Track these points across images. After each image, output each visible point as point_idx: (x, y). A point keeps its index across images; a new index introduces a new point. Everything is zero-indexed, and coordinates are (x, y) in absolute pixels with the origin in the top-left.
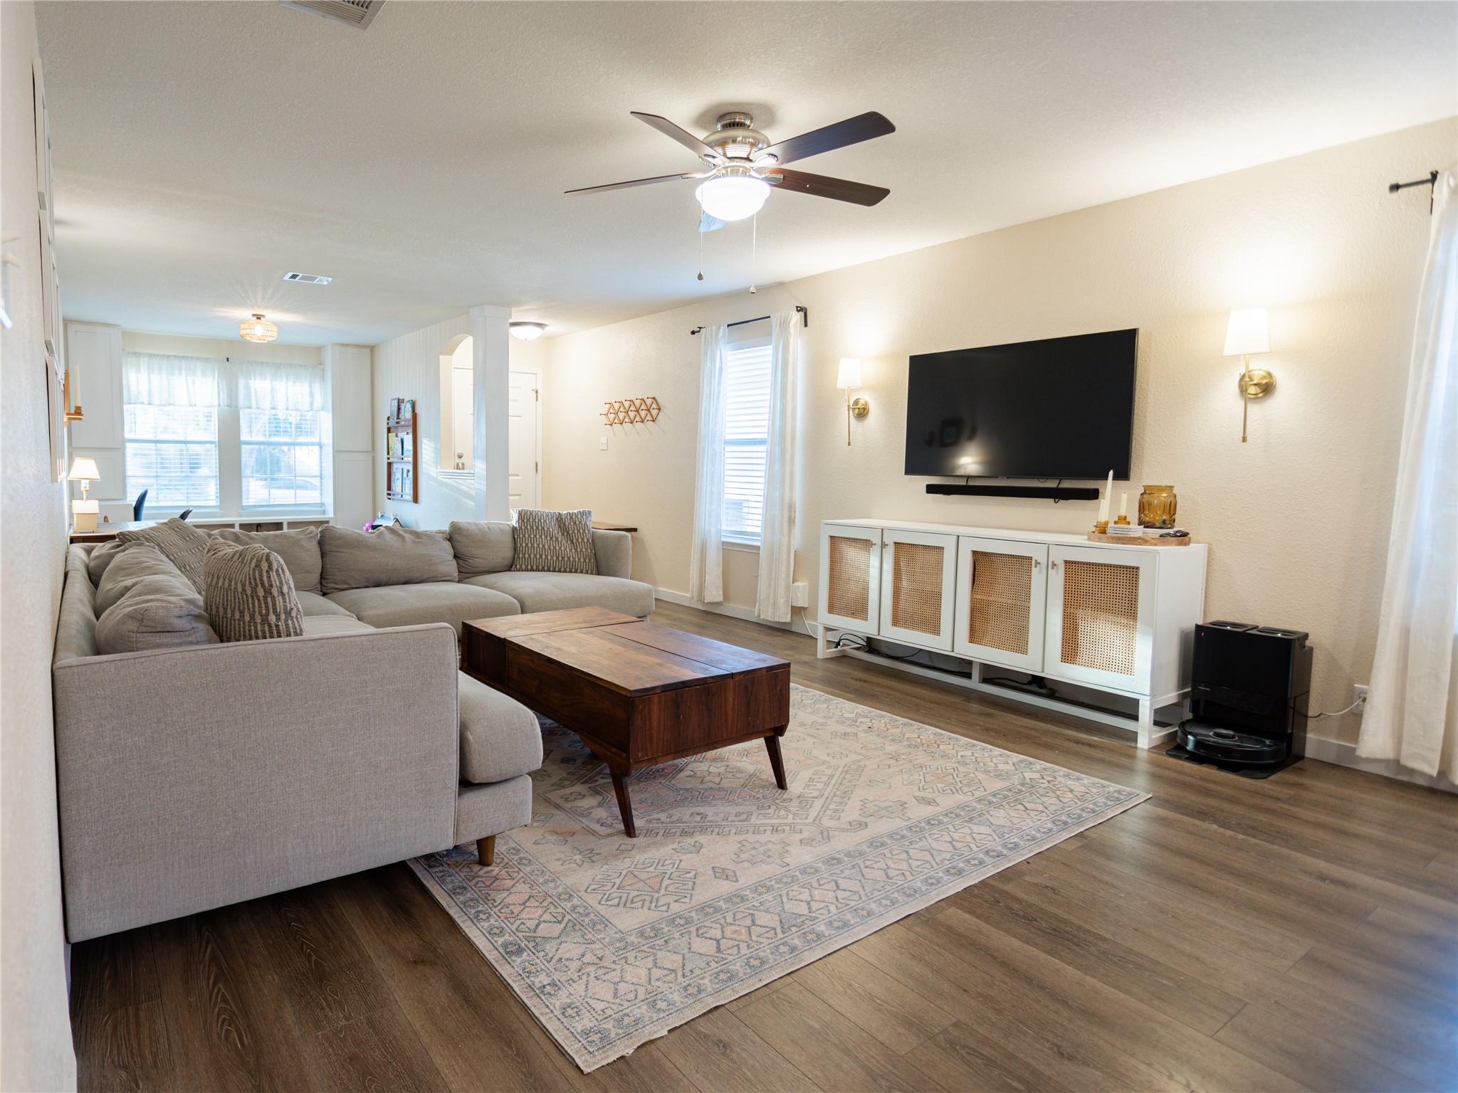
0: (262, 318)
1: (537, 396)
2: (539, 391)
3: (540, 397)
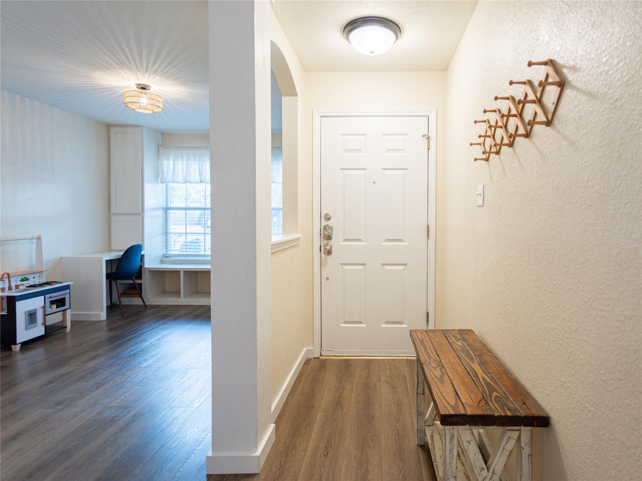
1: (429, 143)
2: (431, 138)
3: (433, 143)
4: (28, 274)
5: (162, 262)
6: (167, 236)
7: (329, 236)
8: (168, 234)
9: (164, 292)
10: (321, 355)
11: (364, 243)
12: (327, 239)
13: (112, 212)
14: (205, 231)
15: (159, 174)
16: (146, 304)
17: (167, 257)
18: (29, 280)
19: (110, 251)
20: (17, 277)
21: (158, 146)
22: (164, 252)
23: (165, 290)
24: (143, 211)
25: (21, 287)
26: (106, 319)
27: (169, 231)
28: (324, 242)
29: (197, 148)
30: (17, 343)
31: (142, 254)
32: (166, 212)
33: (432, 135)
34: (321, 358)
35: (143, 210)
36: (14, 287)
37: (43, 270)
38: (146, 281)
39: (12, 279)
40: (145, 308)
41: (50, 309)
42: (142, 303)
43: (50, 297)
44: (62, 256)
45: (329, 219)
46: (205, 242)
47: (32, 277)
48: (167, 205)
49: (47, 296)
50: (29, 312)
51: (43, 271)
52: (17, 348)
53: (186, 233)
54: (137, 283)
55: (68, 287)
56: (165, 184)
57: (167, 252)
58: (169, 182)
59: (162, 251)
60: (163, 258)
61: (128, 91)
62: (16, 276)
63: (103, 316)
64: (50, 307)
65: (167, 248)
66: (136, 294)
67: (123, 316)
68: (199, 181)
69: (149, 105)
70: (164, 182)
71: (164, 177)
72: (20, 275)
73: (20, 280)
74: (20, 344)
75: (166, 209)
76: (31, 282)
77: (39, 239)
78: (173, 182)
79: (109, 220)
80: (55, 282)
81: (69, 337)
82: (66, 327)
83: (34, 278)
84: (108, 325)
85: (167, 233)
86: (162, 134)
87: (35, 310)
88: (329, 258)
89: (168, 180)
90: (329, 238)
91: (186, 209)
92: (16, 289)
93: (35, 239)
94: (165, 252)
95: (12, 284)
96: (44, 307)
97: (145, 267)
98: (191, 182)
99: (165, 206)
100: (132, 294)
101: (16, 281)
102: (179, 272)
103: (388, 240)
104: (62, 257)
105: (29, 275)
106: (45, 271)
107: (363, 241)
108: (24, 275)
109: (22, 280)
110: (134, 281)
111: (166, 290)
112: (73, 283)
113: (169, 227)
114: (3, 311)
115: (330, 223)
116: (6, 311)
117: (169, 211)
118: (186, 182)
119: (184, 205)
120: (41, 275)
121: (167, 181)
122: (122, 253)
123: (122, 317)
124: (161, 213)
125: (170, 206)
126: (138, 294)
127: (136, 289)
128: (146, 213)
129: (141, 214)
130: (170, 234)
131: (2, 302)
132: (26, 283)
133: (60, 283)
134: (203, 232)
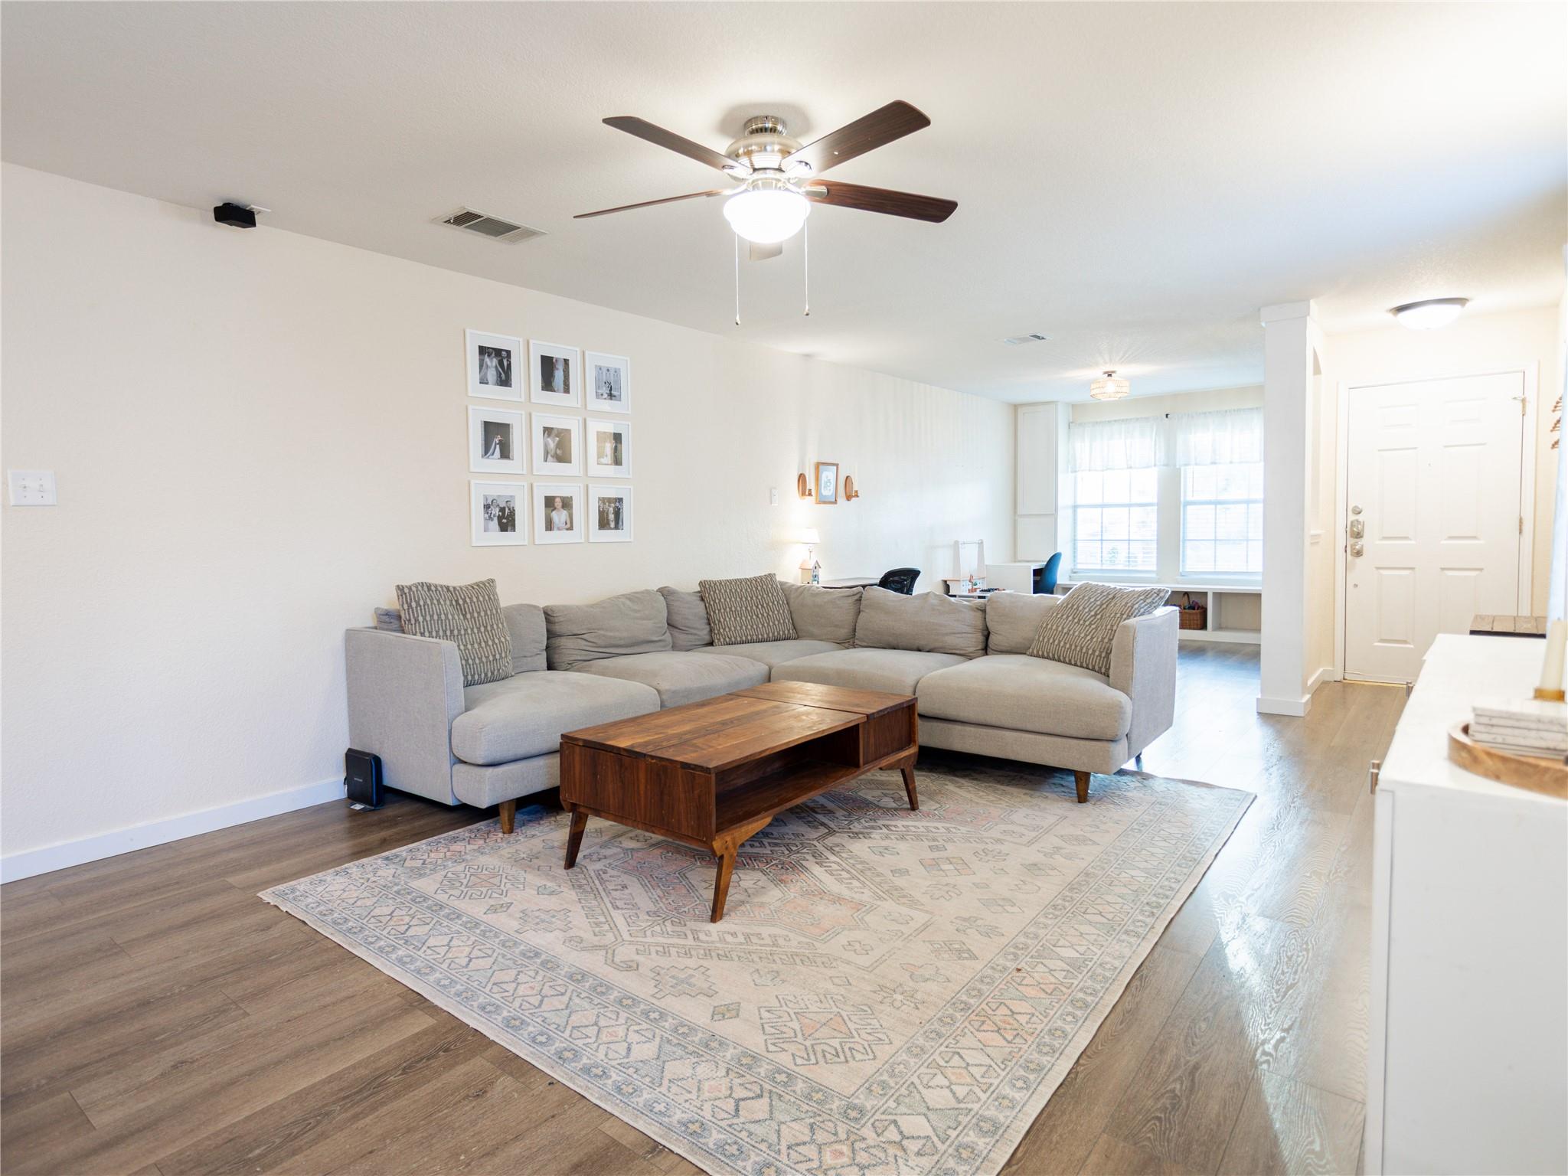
0: (1113, 374)
1: (1524, 407)
2: (1527, 399)
3: (1531, 408)
5: (1071, 579)
6: (1075, 545)
7: (1358, 534)
10: (1344, 679)
11: (1413, 542)
12: (1356, 538)
13: (1018, 513)
14: (1129, 537)
17: (1075, 573)
21: (1071, 423)
22: (1072, 566)
24: (1057, 511)
28: (1351, 541)
29: (1122, 420)
32: (1075, 510)
33: (1531, 396)
34: (1345, 681)
35: (1056, 509)
45: (1360, 513)
48: (1075, 502)
53: (1102, 540)
57: (1075, 565)
59: (1071, 564)
60: (1072, 574)
65: (1075, 561)
68: (1126, 468)
70: (1075, 471)
75: (1075, 507)
76: (980, 587)
77: (981, 543)
78: (1089, 470)
79: (1015, 523)
83: (980, 583)
85: (1075, 540)
86: (1073, 406)
88: (1359, 560)
90: (1358, 535)
91: (1103, 506)
93: (977, 543)
97: (1058, 583)
98: (1114, 469)
103: (1451, 538)
107: (1411, 540)
113: (1077, 532)
115: (1360, 518)
117: (1079, 509)
118: (1108, 468)
119: (1099, 502)
121: (1081, 469)
122: (1045, 563)
124: (1070, 512)
125: (1078, 503)
128: (1060, 513)
134: (1127, 538)
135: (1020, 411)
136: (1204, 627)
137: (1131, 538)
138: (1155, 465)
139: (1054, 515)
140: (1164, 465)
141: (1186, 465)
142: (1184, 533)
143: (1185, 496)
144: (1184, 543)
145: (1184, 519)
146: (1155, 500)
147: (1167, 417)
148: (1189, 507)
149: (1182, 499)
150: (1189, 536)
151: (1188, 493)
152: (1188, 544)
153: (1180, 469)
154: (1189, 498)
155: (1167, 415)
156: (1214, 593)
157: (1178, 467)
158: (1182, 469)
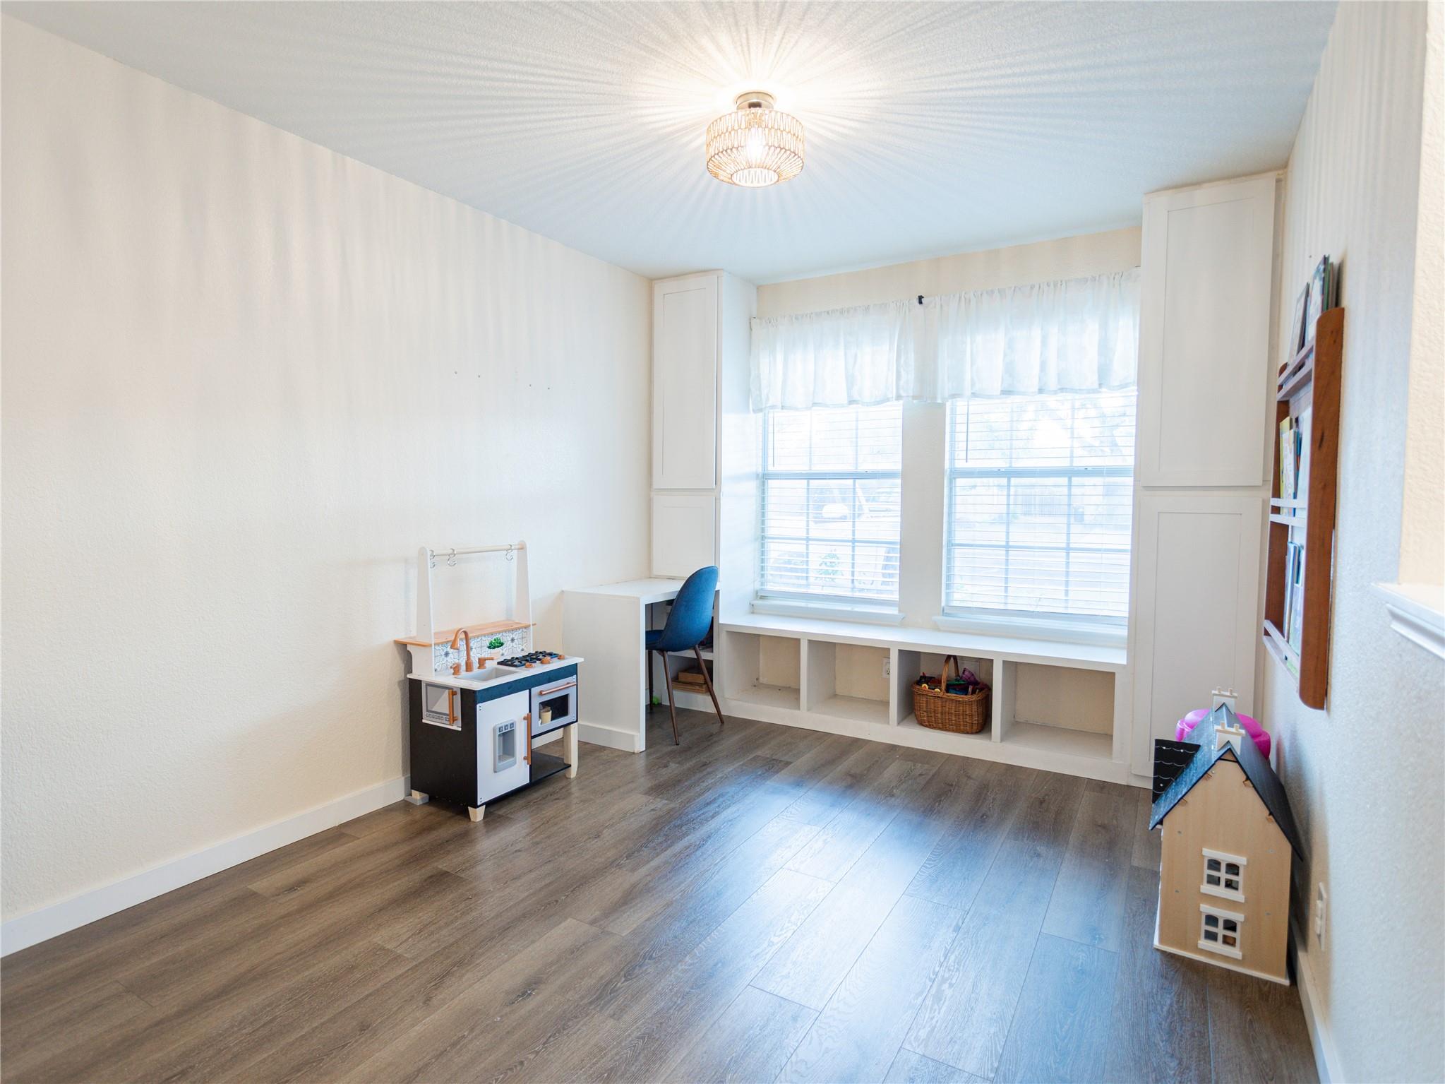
4: (502, 632)
5: (753, 610)
6: (763, 545)
8: (766, 540)
9: (756, 686)
13: (655, 486)
14: (854, 535)
15: (749, 390)
16: (722, 713)
17: (762, 598)
18: (504, 646)
19: (650, 578)
20: (483, 638)
21: (750, 319)
22: (758, 586)
23: (757, 679)
24: (718, 483)
25: (490, 664)
26: (644, 749)
27: (770, 532)
29: (842, 312)
30: (479, 804)
31: (716, 589)
32: (763, 484)
35: (717, 480)
36: (476, 665)
37: (528, 624)
38: (722, 656)
39: (473, 644)
40: (720, 724)
41: (540, 722)
42: (713, 710)
43: (541, 694)
44: (563, 589)
46: (853, 564)
47: (510, 639)
48: (764, 467)
49: (535, 690)
50: (500, 729)
51: (529, 626)
52: (478, 814)
53: (808, 539)
54: (704, 660)
55: (572, 670)
56: (760, 415)
57: (762, 584)
58: (773, 407)
59: (754, 581)
60: (754, 600)
61: (720, 118)
62: (481, 635)
63: (639, 742)
64: (540, 717)
65: (763, 576)
66: (700, 685)
67: (677, 745)
68: (846, 402)
69: (773, 148)
70: (761, 410)
71: (763, 396)
72: (488, 635)
73: (488, 645)
74: (484, 806)
75: (764, 478)
76: (507, 652)
77: (522, 549)
78: (783, 407)
79: (649, 503)
80: (550, 654)
81: (574, 789)
82: (570, 766)
83: (513, 640)
84: (651, 769)
85: (764, 538)
86: (759, 288)
87: (512, 725)
89: (770, 404)
91: (810, 476)
92: (479, 668)
93: (515, 549)
94: (760, 583)
95: (472, 658)
96: (528, 719)
97: (720, 622)
98: (826, 406)
99: (760, 470)
100: (691, 684)
101: (481, 647)
102: (796, 642)
104: (563, 591)
105: (504, 634)
106: (533, 625)
108: (496, 633)
109: (492, 646)
110: (697, 655)
111: (761, 680)
112: (582, 660)
113: (769, 523)
114: (455, 722)
116: (459, 722)
117: (769, 481)
118: (814, 404)
119: (804, 468)
120: (525, 635)
121: (768, 405)
122: (677, 587)
123: (675, 747)
124: (752, 487)
125: (771, 469)
126: (705, 686)
127: (702, 673)
128: (726, 488)
129: (713, 489)
130: (769, 540)
131: (453, 699)
132: (499, 654)
133: (560, 657)
134: (850, 537)
135: (659, 289)
136: (983, 725)
137: (857, 537)
138: (899, 397)
139: (713, 491)
140: (914, 397)
141: (953, 396)
142: (950, 532)
143: (952, 460)
144: (949, 551)
145: (950, 505)
146: (898, 467)
147: (920, 302)
148: (960, 482)
149: (947, 466)
150: (960, 536)
151: (957, 457)
152: (957, 552)
153: (942, 406)
154: (960, 464)
155: (920, 298)
156: (1004, 662)
157: (939, 401)
158: (948, 405)
